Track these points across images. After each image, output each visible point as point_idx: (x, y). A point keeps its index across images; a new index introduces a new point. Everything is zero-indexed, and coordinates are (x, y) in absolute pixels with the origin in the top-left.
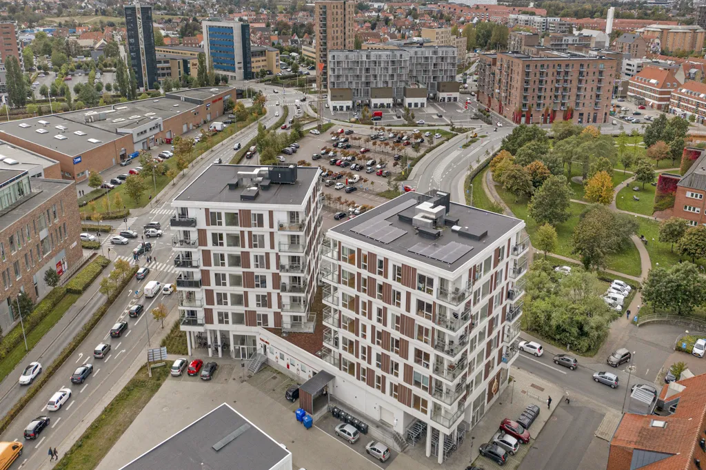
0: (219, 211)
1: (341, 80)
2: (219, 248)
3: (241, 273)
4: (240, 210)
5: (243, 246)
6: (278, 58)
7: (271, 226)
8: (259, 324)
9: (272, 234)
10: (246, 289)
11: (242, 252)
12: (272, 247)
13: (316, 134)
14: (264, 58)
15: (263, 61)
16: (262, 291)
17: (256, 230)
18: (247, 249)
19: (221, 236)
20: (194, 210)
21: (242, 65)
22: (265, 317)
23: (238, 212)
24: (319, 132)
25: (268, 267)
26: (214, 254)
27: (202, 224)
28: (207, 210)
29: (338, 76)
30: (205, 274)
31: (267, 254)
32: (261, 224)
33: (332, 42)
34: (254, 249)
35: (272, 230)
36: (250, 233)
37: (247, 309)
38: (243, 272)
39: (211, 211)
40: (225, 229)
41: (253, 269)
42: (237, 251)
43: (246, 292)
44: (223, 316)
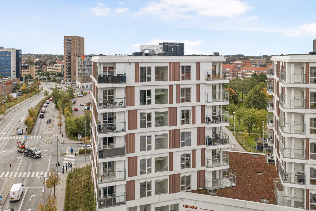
0: (149, 65)
1: (85, 72)
2: (146, 106)
3: (168, 132)
4: (170, 63)
5: (171, 102)
6: (36, 70)
7: (198, 78)
8: (183, 188)
9: (198, 86)
10: (172, 150)
11: (170, 108)
12: (198, 100)
13: (81, 96)
14: (28, 70)
15: (27, 71)
16: (186, 150)
17: (184, 84)
18: (175, 104)
19: (149, 92)
20: (123, 65)
21: (15, 73)
22: (189, 178)
23: (167, 65)
24: (83, 95)
25: (194, 122)
26: (141, 114)
27: (131, 81)
28: (137, 64)
29: (84, 70)
30: (130, 138)
31: (194, 108)
32: (188, 77)
33: (74, 57)
34: (182, 104)
35: (198, 82)
36: (178, 86)
37: (172, 173)
38: (170, 131)
39: (141, 65)
40: (153, 85)
41: (179, 126)
42: (164, 107)
43: (171, 154)
44: (145, 188)
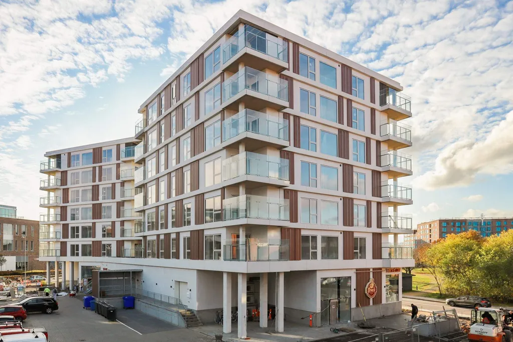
0: (78, 153)
4: (94, 149)
7: (118, 158)
8: (104, 254)
9: (118, 166)
10: (94, 221)
12: (118, 177)
18: (97, 183)
28: (69, 154)
31: (114, 185)
34: (103, 182)
36: (100, 168)
37: (94, 240)
38: (93, 205)
39: (72, 154)
40: (81, 168)
41: (101, 201)
43: (94, 224)
44: (74, 248)
